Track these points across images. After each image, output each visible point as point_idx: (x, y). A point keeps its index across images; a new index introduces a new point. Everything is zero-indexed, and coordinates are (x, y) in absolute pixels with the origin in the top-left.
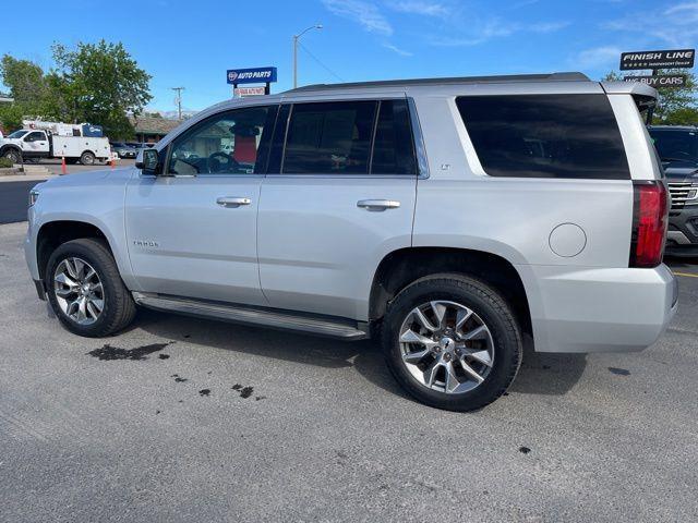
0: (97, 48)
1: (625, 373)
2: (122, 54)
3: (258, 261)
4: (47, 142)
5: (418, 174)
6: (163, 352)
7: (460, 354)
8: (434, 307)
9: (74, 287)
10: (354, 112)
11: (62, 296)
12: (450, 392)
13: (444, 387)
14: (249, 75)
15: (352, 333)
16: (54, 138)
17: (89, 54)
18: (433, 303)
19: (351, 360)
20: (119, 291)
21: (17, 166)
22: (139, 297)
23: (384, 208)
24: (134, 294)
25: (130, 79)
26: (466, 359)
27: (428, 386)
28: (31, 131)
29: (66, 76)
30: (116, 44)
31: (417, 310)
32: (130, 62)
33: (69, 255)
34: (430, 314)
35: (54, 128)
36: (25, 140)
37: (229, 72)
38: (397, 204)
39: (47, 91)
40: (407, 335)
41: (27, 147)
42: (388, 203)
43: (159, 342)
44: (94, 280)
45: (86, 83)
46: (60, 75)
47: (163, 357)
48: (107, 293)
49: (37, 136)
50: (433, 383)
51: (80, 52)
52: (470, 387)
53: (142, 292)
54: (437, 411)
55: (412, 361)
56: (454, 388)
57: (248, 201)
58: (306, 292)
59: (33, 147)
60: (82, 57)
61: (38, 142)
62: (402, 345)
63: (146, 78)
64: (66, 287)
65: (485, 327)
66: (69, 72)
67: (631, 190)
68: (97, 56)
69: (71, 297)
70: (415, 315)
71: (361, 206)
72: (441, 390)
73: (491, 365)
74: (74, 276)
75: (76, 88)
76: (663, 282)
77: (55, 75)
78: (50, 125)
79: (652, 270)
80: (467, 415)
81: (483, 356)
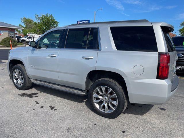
0: (46, 15)
1: (165, 110)
2: (52, 17)
3: (58, 72)
4: (32, 39)
5: (99, 49)
6: (36, 95)
7: (109, 101)
8: (102, 88)
9: (17, 77)
10: (84, 31)
11: (15, 79)
12: (106, 112)
13: (104, 111)
14: (83, 22)
15: (82, 93)
16: (34, 38)
17: (44, 17)
18: (101, 86)
19: (85, 101)
20: (27, 78)
21: (24, 45)
22: (32, 80)
23: (89, 59)
24: (31, 79)
25: (54, 23)
26: (110, 103)
27: (100, 110)
28: (28, 36)
29: (38, 23)
30: (50, 15)
31: (97, 88)
32: (54, 19)
33: (16, 68)
34: (101, 90)
35: (34, 36)
36: (27, 38)
37: (78, 21)
38: (92, 58)
39: (34, 26)
40: (95, 95)
41: (27, 40)
42: (90, 57)
43: (37, 92)
44: (21, 75)
45: (43, 25)
46: (37, 22)
47: (36, 96)
48: (24, 79)
49: (30, 38)
50: (102, 109)
51: (42, 17)
52: (111, 112)
53: (33, 79)
54: (102, 118)
55: (96, 103)
56: (107, 111)
57: (56, 56)
58: (69, 81)
59: (29, 40)
60: (42, 18)
61: (30, 39)
62: (94, 98)
63: (58, 23)
64: (16, 77)
65: (115, 94)
66: (39, 22)
67: (158, 55)
68: (46, 17)
69: (17, 79)
70: (97, 90)
71: (83, 58)
72: (103, 111)
73: (117, 105)
74: (17, 74)
75: (40, 26)
76: (167, 84)
77: (36, 22)
78: (33, 35)
79: (164, 80)
80: (110, 120)
81: (115, 103)
